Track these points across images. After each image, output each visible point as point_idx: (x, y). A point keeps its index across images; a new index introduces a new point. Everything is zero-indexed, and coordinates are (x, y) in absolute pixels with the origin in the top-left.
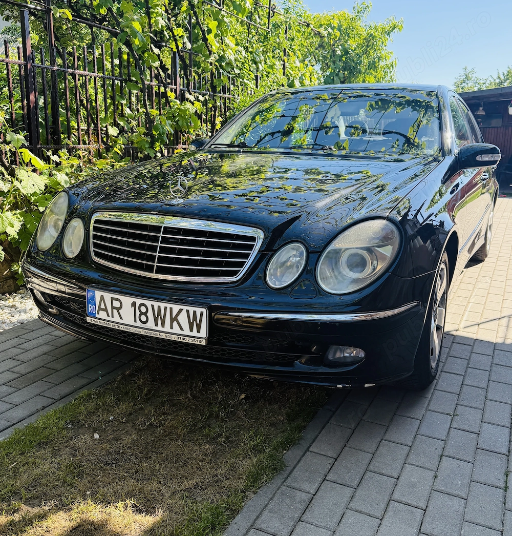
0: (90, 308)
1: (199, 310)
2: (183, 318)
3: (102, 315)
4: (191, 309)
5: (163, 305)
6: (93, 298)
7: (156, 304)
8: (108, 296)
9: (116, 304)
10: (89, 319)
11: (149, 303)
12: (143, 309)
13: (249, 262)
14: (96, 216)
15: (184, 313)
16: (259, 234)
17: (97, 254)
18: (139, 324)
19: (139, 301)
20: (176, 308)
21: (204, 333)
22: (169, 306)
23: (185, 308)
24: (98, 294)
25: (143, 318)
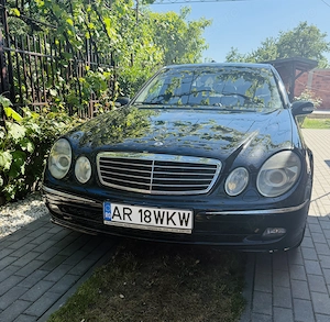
0: (106, 215)
1: (187, 212)
2: (176, 218)
3: (117, 219)
4: (182, 212)
5: (162, 211)
6: (109, 208)
7: (157, 210)
8: (121, 207)
9: (127, 211)
10: (105, 222)
11: (152, 210)
12: (148, 214)
13: (214, 181)
14: (100, 155)
15: (177, 215)
16: (219, 163)
17: (104, 180)
18: (144, 223)
19: (144, 209)
20: (171, 212)
21: (190, 226)
22: (166, 211)
23: (177, 211)
24: (113, 206)
25: (148, 219)
